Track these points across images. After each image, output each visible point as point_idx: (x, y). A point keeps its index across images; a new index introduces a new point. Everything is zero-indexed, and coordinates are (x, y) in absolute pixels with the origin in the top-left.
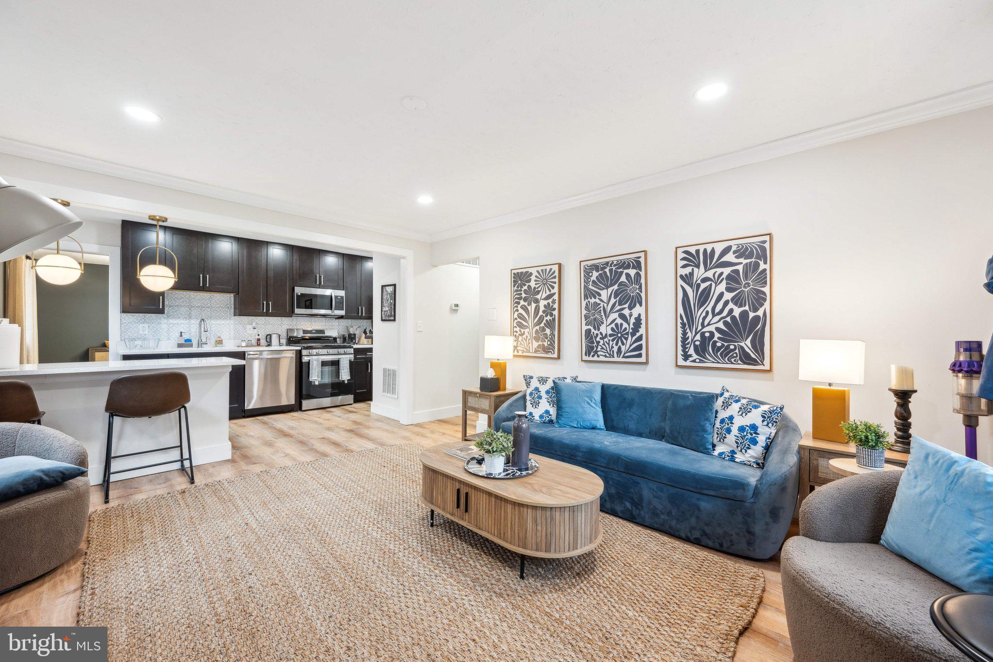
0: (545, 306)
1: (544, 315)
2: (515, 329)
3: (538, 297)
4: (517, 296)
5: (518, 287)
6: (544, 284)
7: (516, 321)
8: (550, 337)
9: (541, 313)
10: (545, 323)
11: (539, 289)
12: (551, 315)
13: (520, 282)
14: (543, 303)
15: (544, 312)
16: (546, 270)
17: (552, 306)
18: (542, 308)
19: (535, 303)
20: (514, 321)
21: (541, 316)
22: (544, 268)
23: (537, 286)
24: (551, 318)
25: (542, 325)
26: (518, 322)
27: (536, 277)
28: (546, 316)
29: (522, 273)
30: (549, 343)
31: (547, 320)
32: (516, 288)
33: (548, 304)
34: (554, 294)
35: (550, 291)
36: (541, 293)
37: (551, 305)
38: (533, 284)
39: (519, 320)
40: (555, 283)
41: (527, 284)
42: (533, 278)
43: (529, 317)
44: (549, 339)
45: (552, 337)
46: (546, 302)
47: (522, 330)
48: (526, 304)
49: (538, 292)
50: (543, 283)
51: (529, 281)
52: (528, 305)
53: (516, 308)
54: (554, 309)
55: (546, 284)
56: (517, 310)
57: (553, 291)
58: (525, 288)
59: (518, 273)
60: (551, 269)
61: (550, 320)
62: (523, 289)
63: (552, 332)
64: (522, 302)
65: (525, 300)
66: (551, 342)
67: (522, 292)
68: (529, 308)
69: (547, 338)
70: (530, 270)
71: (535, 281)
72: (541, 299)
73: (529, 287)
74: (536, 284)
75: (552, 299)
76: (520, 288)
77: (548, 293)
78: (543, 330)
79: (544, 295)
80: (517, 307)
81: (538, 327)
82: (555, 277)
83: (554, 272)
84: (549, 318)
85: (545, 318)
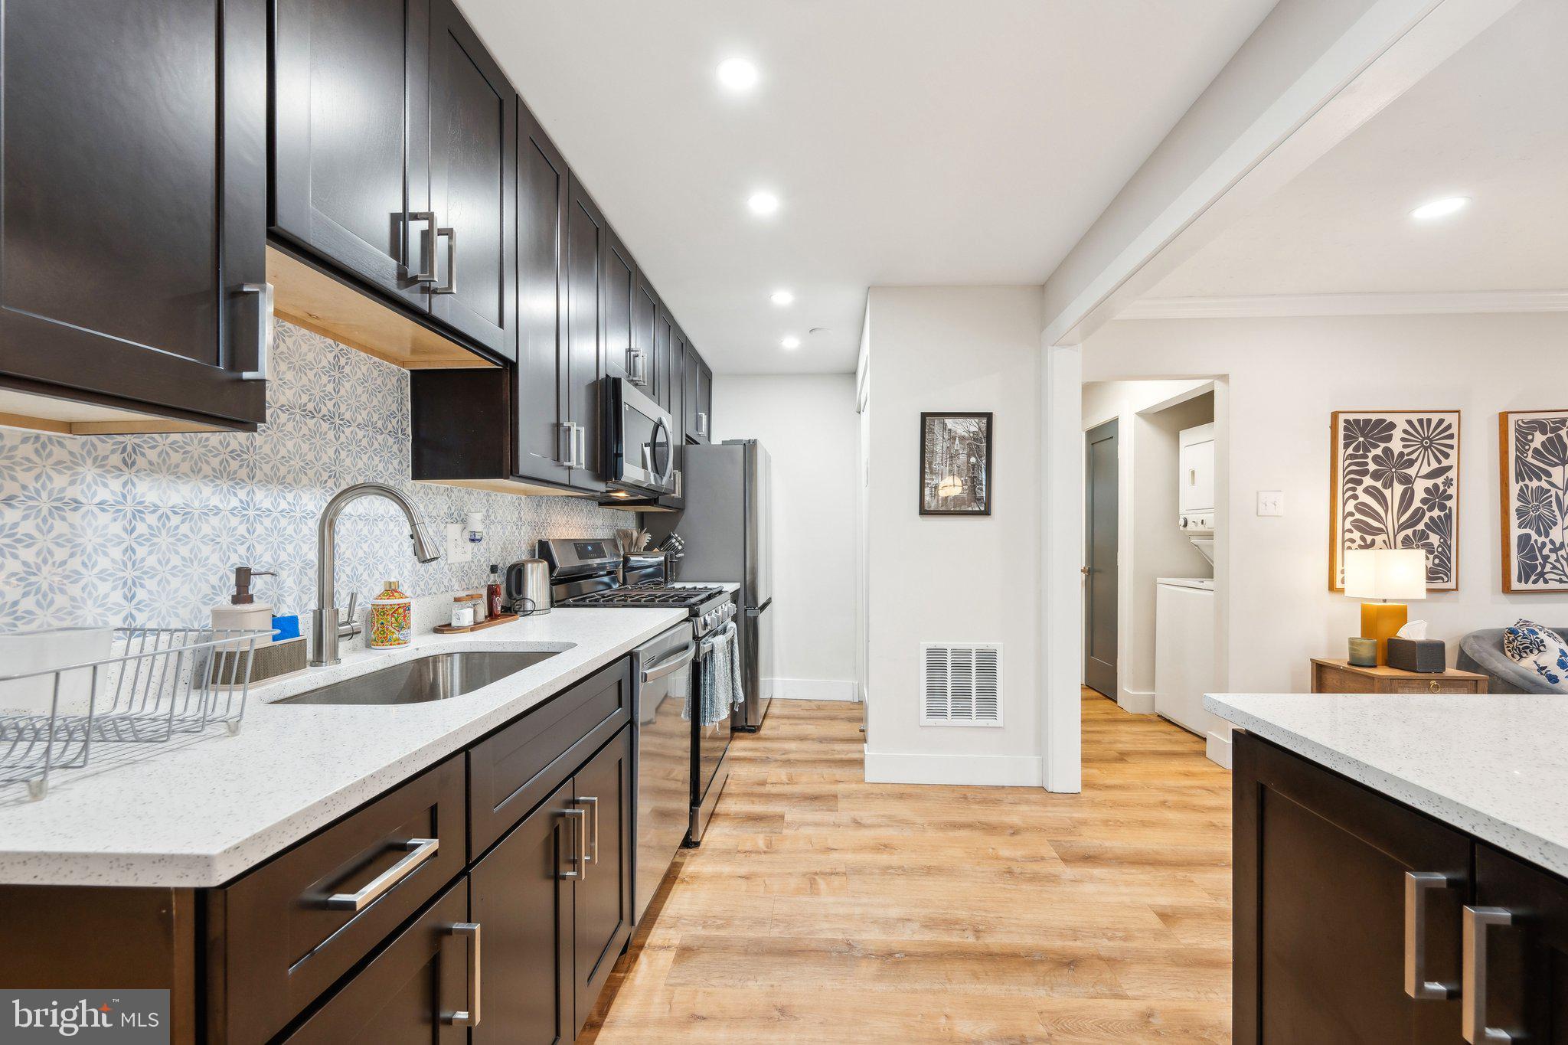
0: (1427, 490)
1: (1425, 507)
2: (1348, 536)
3: (1412, 471)
4: (1353, 468)
5: (1356, 449)
6: (1426, 449)
7: (1350, 519)
8: (1440, 550)
9: (1416, 503)
10: (1426, 524)
11: (1414, 456)
12: (1442, 508)
13: (1361, 439)
14: (1420, 487)
15: (1424, 501)
16: (1429, 421)
17: (1445, 491)
18: (1420, 494)
19: (1401, 483)
20: (1344, 518)
21: (1418, 509)
22: (1425, 416)
23: (1406, 451)
24: (1442, 514)
25: (1421, 526)
26: (1357, 520)
27: (1405, 431)
28: (1431, 509)
29: (1367, 422)
30: (1437, 561)
31: (1431, 519)
32: (1350, 451)
33: (1436, 486)
34: (1450, 468)
35: (1439, 462)
36: (1417, 465)
37: (1442, 488)
38: (1396, 446)
39: (1358, 516)
40: (1451, 447)
41: (1383, 445)
42: (1397, 434)
43: (1386, 512)
44: (1436, 553)
45: (1443, 549)
46: (1430, 483)
47: (1369, 538)
48: (1379, 484)
49: (1411, 463)
50: (1423, 446)
51: (1389, 439)
52: (1385, 487)
53: (1350, 493)
54: (1450, 497)
55: (1430, 447)
56: (1355, 497)
57: (1445, 463)
58: (1378, 451)
59: (1357, 421)
60: (1441, 421)
61: (1439, 517)
62: (1370, 455)
63: (1445, 541)
64: (1368, 481)
65: (1376, 476)
66: (1441, 560)
67: (1369, 460)
68: (1387, 493)
69: (1431, 552)
70: (1389, 418)
71: (1403, 439)
72: (1416, 476)
73: (1387, 451)
74: (1405, 447)
75: (1444, 476)
76: (1361, 452)
77: (1435, 465)
78: (1423, 536)
79: (1425, 470)
80: (1354, 489)
81: (1409, 532)
82: (1451, 436)
83: (1449, 427)
84: (1436, 513)
85: (1428, 514)
